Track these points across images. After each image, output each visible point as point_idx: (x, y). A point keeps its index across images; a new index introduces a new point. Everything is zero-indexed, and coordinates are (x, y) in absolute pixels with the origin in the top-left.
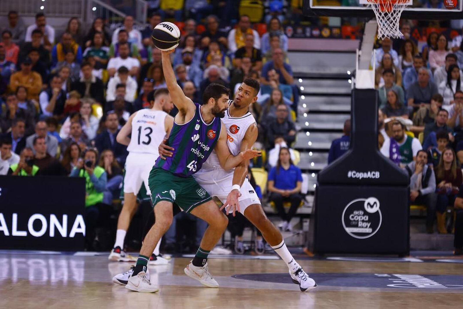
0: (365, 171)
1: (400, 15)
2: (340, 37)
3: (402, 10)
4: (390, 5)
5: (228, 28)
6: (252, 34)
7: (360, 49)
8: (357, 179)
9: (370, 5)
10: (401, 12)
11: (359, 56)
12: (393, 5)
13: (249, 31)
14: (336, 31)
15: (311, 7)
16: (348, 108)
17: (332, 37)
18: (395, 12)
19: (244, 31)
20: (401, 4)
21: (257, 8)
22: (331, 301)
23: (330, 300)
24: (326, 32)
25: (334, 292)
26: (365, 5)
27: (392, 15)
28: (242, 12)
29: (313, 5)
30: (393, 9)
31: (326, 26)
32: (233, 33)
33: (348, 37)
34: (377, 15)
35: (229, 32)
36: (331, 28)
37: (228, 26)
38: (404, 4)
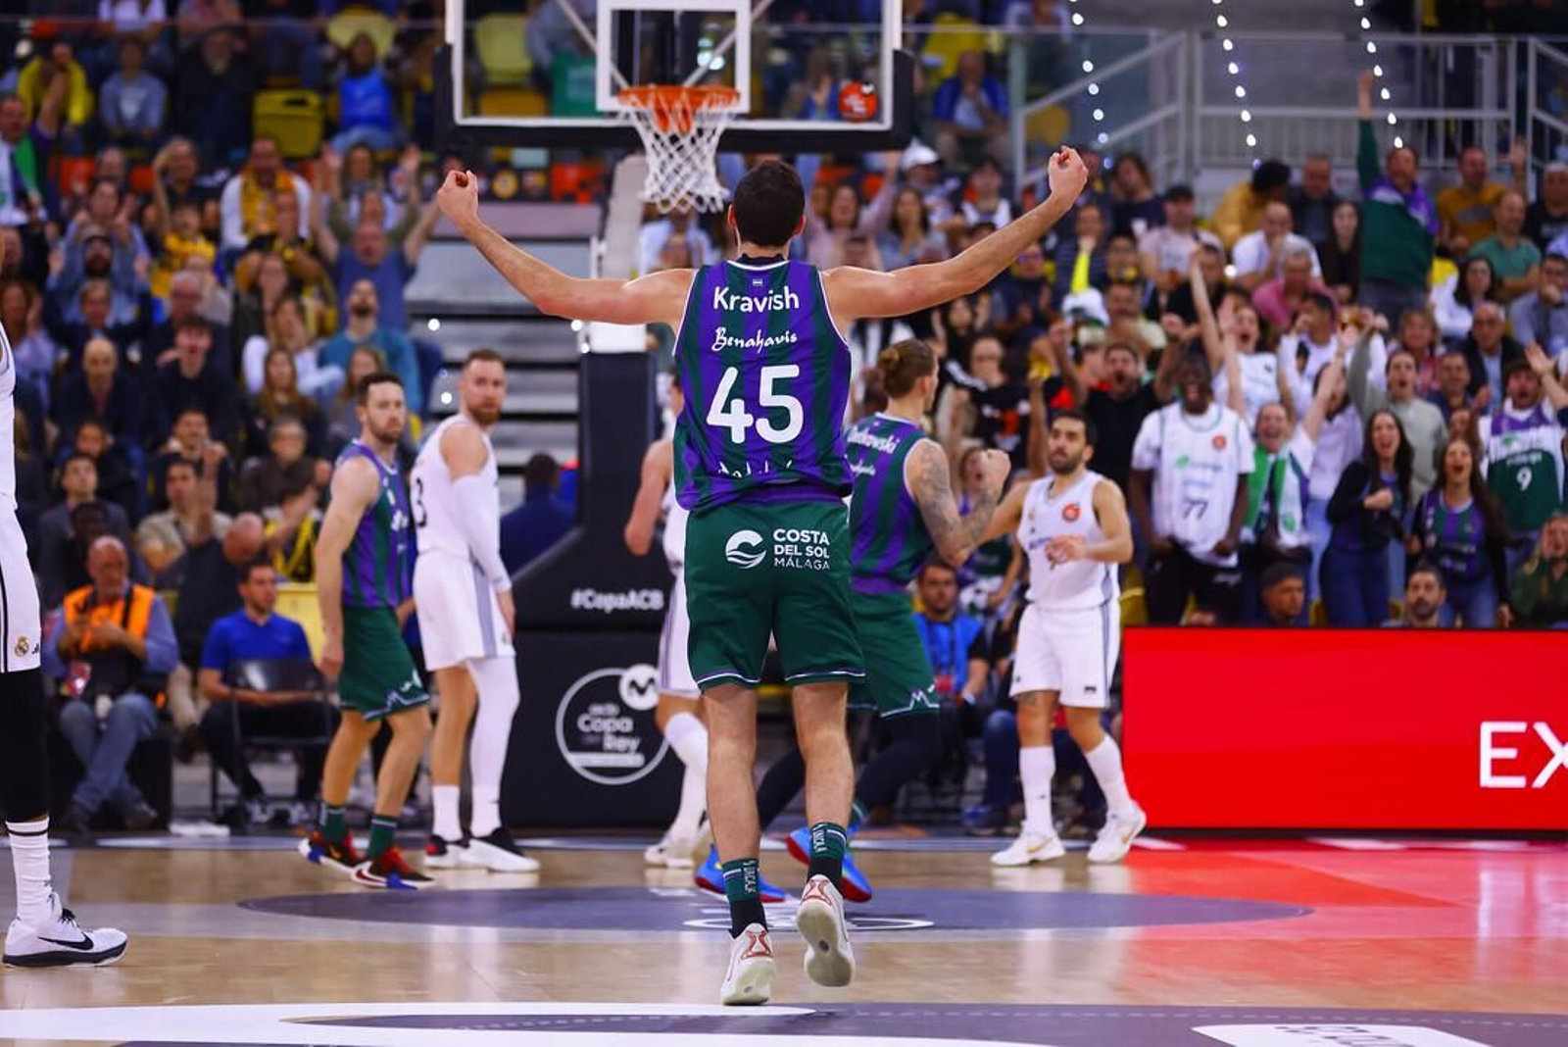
0: (622, 589)
1: (715, 140)
2: (546, 197)
3: (722, 126)
4: (685, 112)
5: (221, 176)
6: (290, 190)
7: (601, 237)
8: (598, 612)
9: (627, 116)
10: (719, 131)
11: (600, 258)
12: (694, 113)
13: (281, 182)
14: (534, 181)
15: (460, 118)
16: (569, 403)
17: (521, 196)
18: (700, 132)
19: (266, 180)
20: (716, 109)
21: (303, 118)
22: (524, 974)
23: (520, 972)
24: (506, 185)
25: (532, 945)
26: (613, 115)
27: (693, 141)
28: (260, 126)
29: (465, 115)
30: (695, 125)
31: (505, 165)
32: (234, 187)
33: (569, 198)
34: (648, 140)
35: (222, 186)
36: (520, 172)
37: (222, 167)
38: (727, 110)
